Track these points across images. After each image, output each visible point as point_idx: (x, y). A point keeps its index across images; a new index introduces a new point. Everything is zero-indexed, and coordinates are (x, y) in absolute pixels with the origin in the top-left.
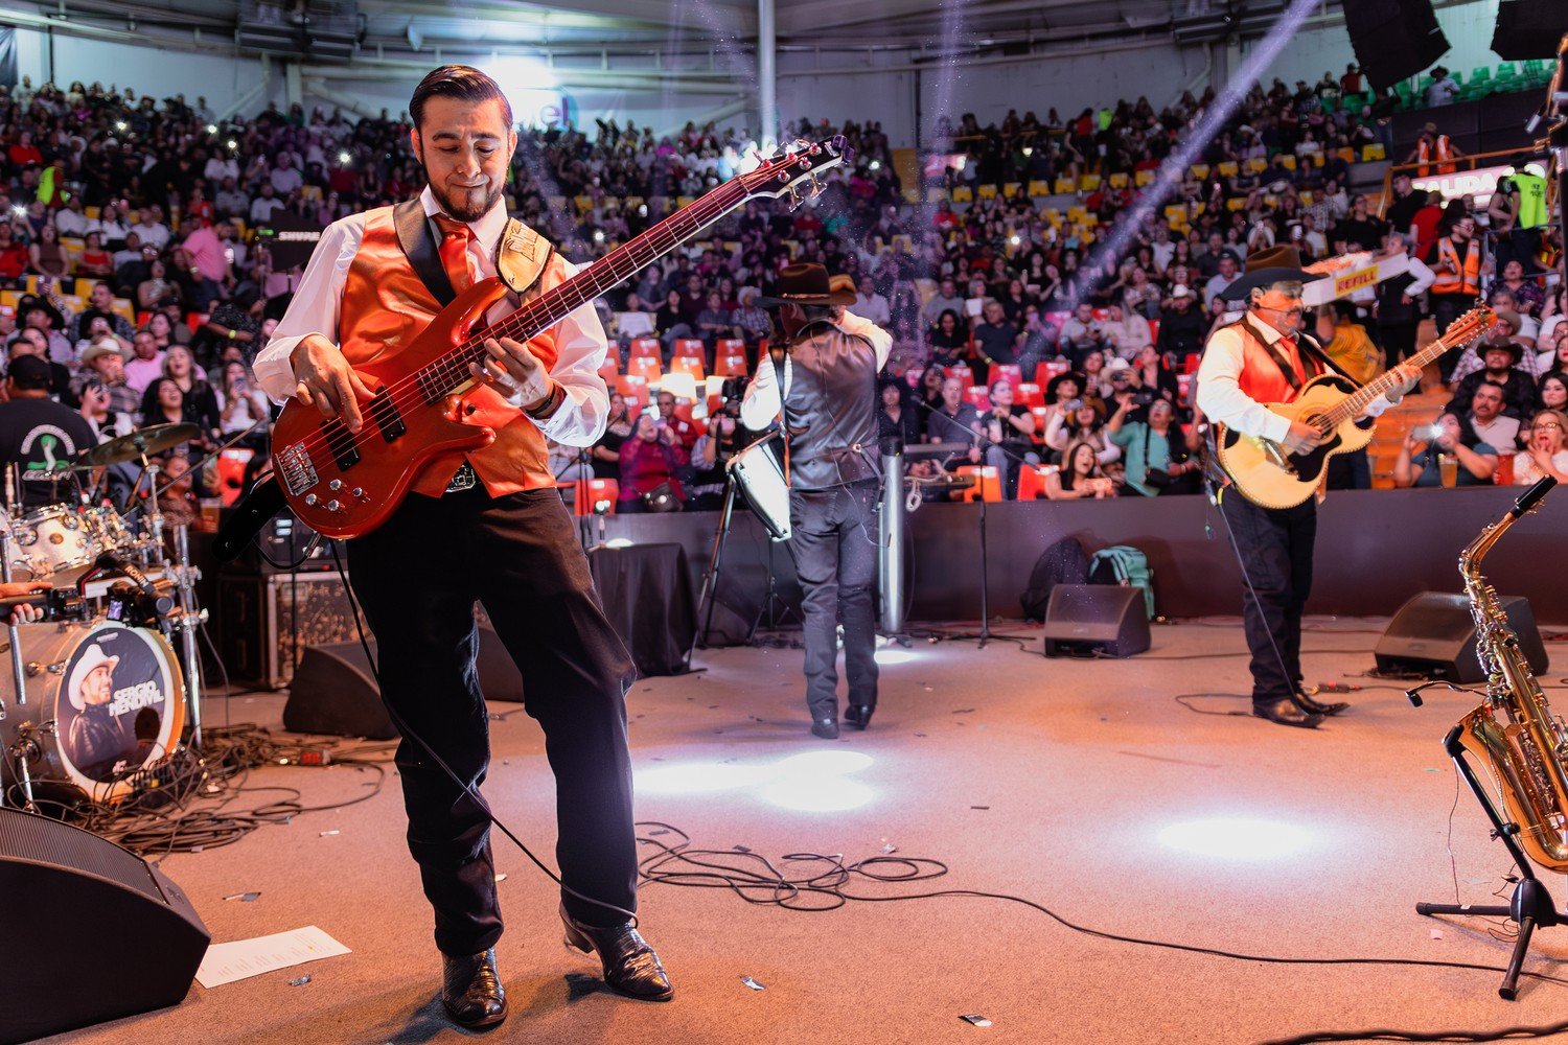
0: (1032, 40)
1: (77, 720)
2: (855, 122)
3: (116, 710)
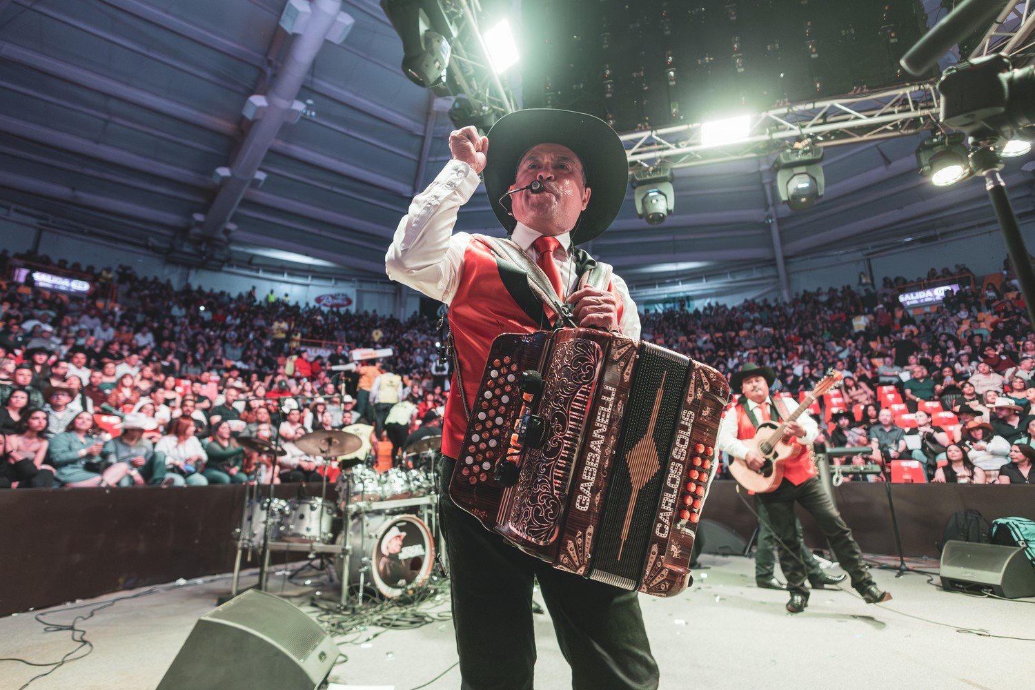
0: (938, 234)
1: (384, 559)
2: (835, 287)
3: (402, 556)
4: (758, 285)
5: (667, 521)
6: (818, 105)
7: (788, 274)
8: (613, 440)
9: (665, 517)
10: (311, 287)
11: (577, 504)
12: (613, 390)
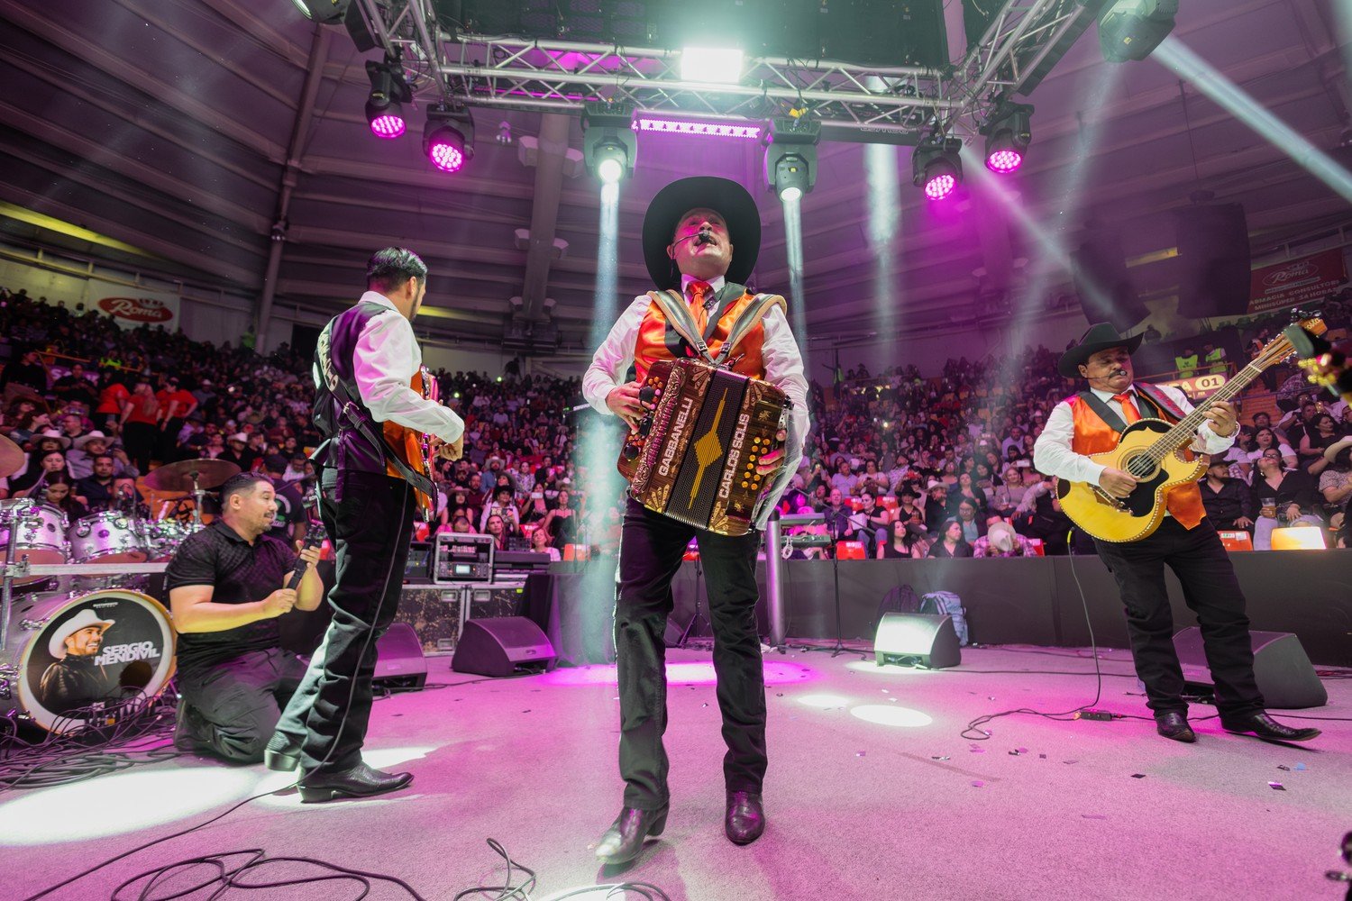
1: (53, 667)
3: (101, 661)
5: (727, 488)
6: (822, 64)
9: (726, 485)
10: (91, 281)
11: (660, 471)
12: (691, 401)
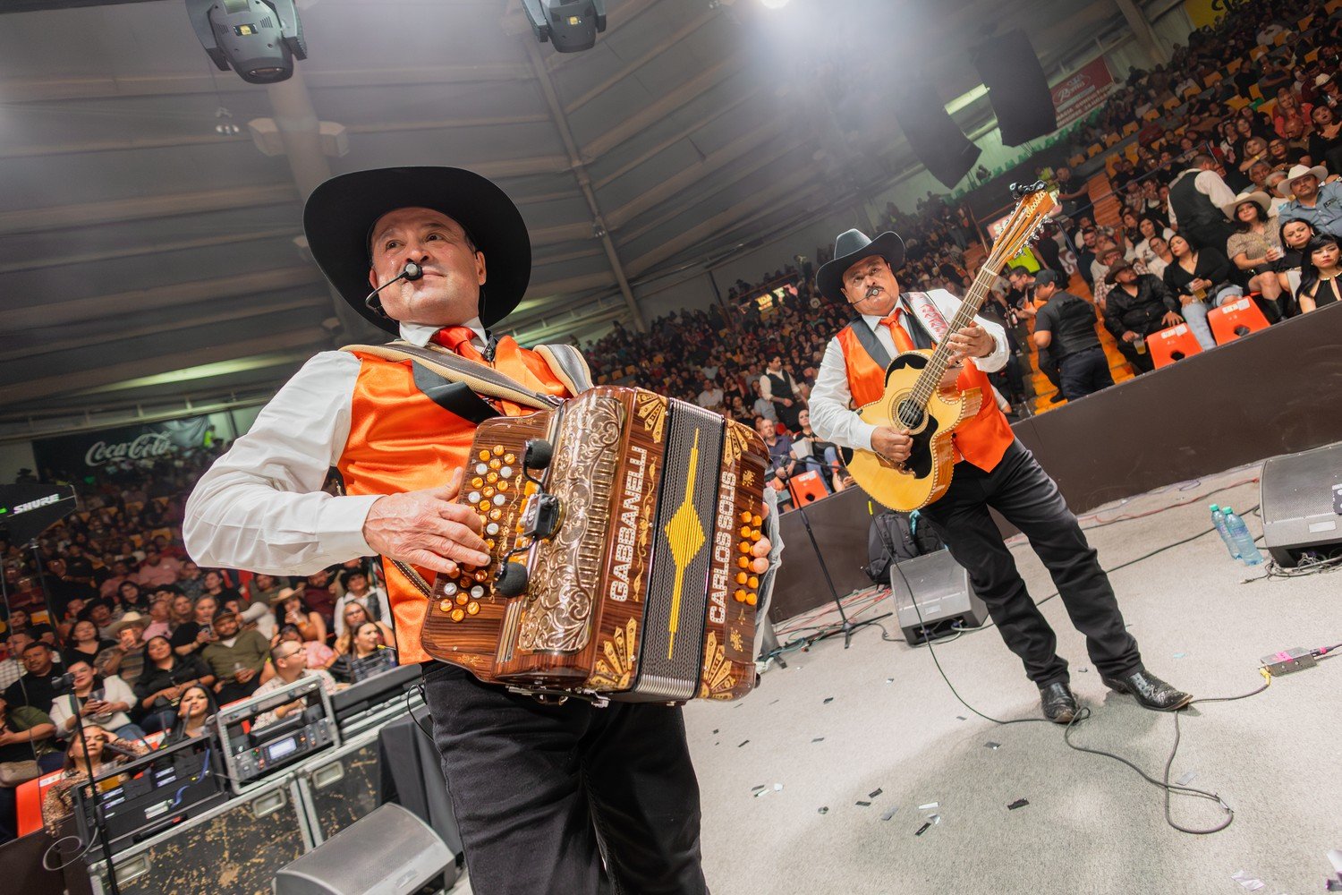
4: (601, 321)
5: (721, 603)
7: (637, 302)
8: (647, 511)
9: (719, 598)
11: (612, 594)
12: (644, 452)
